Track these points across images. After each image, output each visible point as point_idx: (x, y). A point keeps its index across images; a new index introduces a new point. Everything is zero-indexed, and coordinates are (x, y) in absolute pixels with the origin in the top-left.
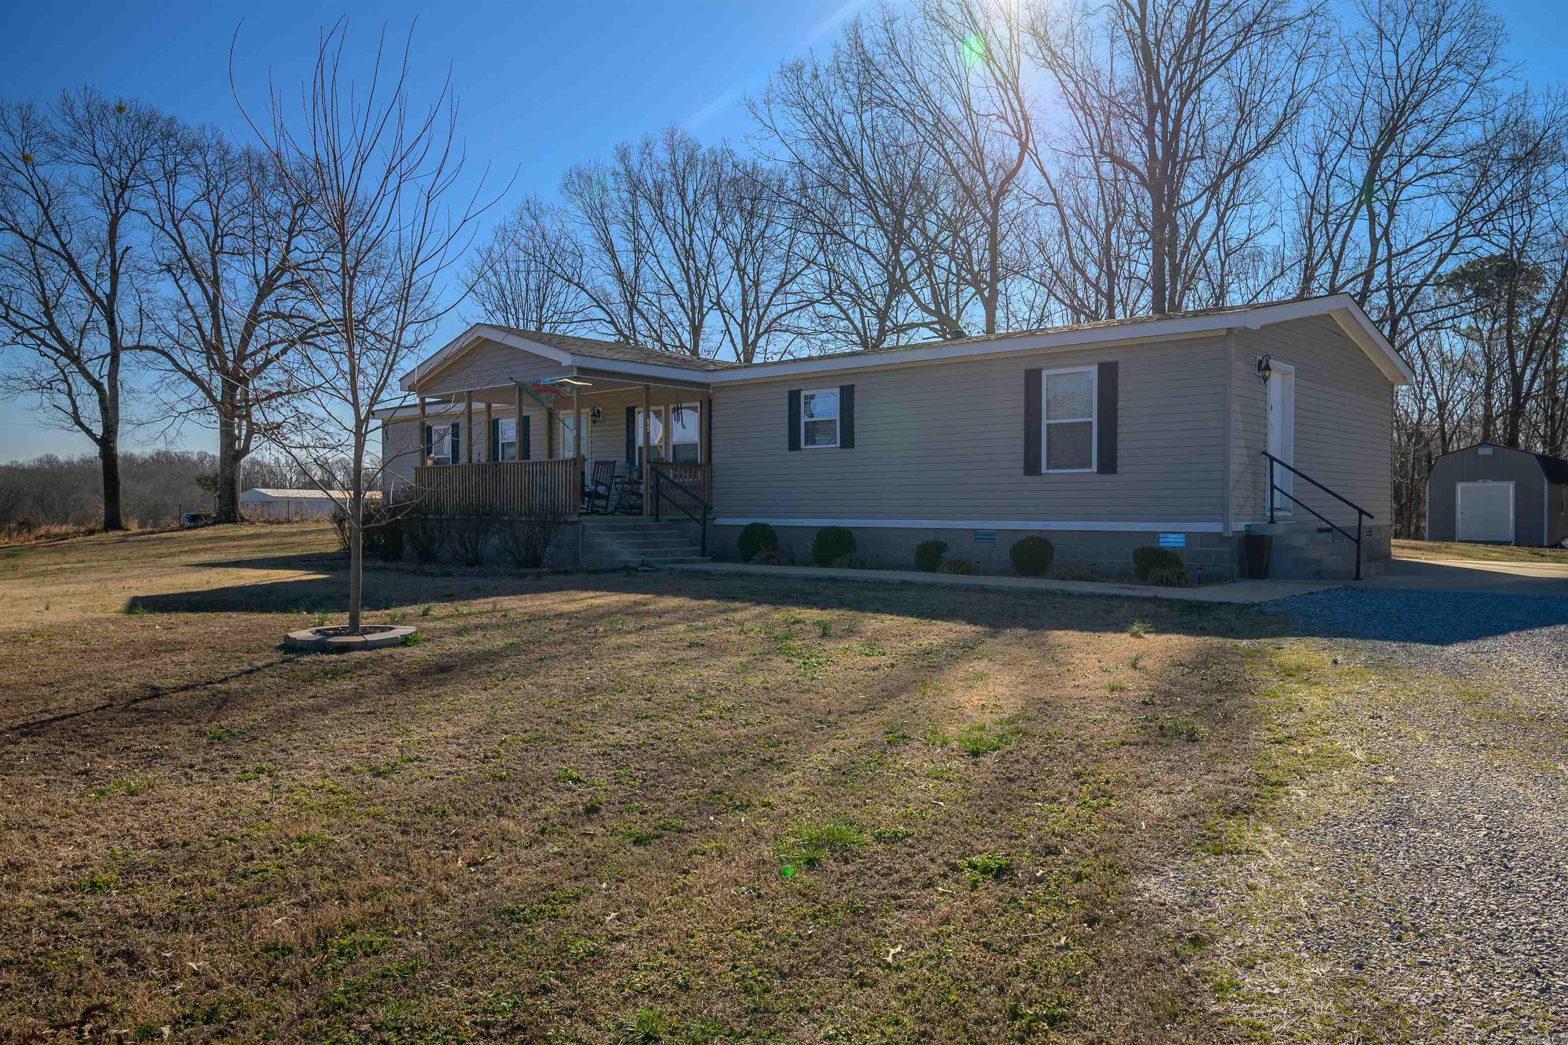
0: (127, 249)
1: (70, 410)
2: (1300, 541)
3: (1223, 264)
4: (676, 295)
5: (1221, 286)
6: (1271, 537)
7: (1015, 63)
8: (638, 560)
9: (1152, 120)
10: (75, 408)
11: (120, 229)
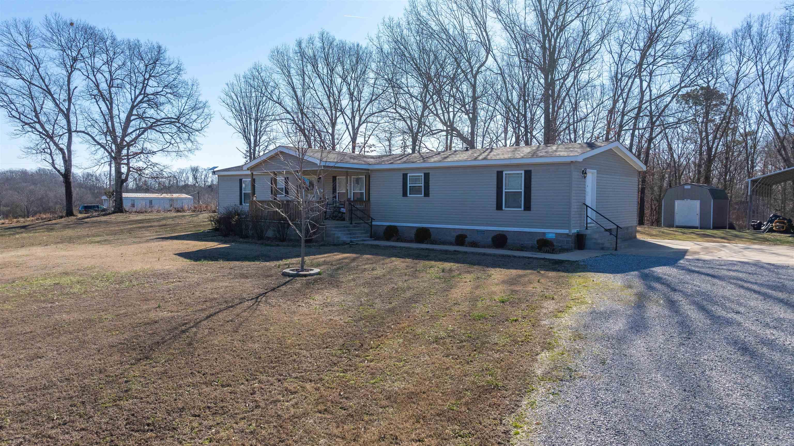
0: (76, 87)
1: (51, 161)
2: (596, 236)
3: (577, 95)
4: (324, 108)
5: (576, 104)
6: (586, 235)
7: (485, 18)
8: (349, 240)
9: (544, 41)
10: (53, 160)
11: (72, 79)
